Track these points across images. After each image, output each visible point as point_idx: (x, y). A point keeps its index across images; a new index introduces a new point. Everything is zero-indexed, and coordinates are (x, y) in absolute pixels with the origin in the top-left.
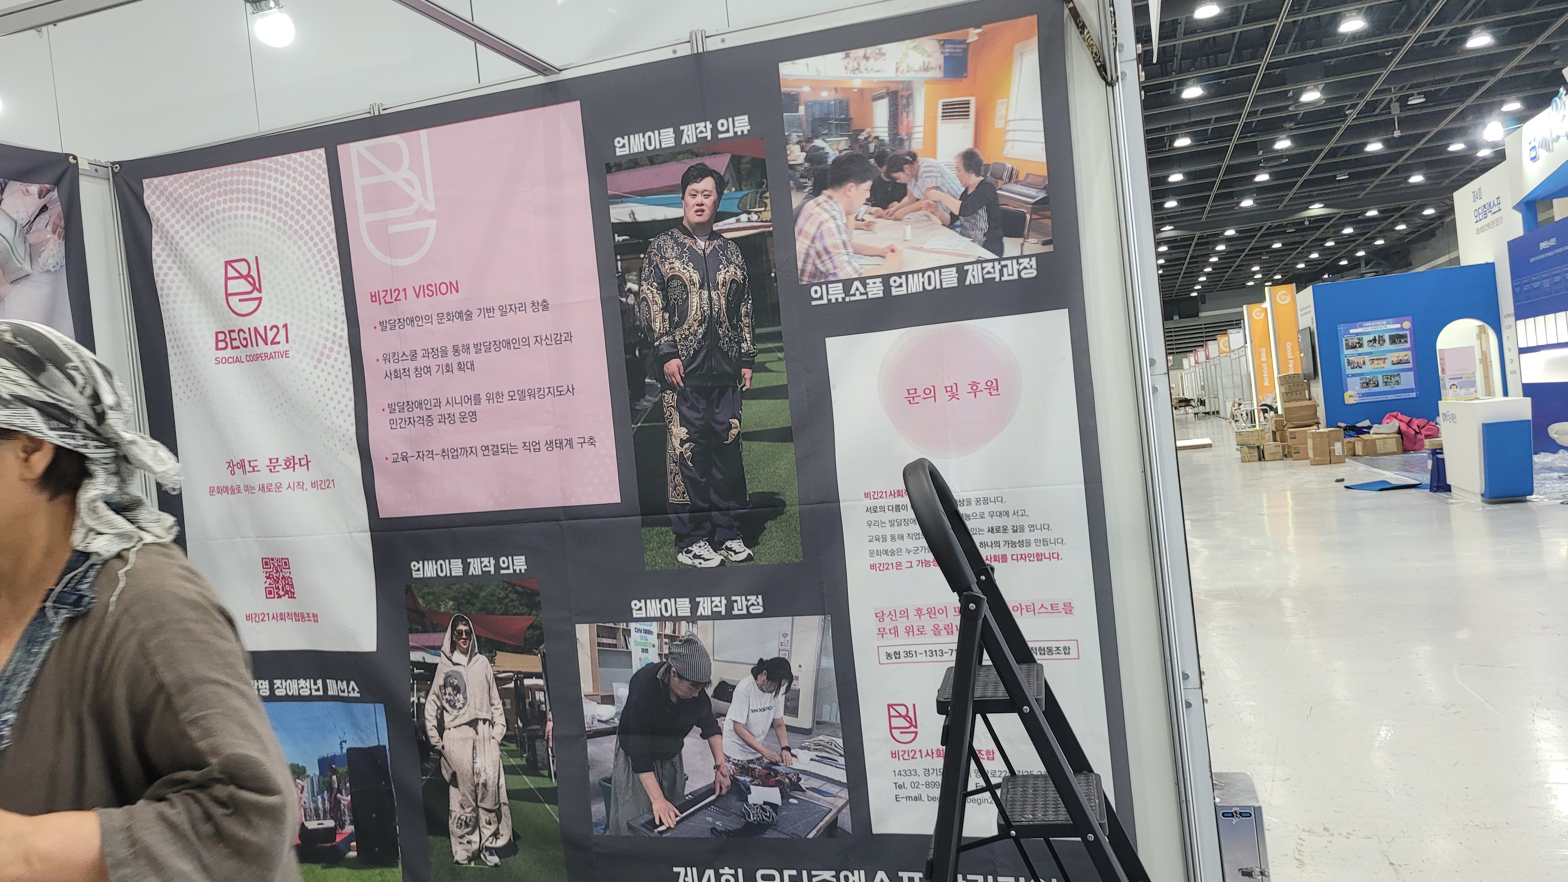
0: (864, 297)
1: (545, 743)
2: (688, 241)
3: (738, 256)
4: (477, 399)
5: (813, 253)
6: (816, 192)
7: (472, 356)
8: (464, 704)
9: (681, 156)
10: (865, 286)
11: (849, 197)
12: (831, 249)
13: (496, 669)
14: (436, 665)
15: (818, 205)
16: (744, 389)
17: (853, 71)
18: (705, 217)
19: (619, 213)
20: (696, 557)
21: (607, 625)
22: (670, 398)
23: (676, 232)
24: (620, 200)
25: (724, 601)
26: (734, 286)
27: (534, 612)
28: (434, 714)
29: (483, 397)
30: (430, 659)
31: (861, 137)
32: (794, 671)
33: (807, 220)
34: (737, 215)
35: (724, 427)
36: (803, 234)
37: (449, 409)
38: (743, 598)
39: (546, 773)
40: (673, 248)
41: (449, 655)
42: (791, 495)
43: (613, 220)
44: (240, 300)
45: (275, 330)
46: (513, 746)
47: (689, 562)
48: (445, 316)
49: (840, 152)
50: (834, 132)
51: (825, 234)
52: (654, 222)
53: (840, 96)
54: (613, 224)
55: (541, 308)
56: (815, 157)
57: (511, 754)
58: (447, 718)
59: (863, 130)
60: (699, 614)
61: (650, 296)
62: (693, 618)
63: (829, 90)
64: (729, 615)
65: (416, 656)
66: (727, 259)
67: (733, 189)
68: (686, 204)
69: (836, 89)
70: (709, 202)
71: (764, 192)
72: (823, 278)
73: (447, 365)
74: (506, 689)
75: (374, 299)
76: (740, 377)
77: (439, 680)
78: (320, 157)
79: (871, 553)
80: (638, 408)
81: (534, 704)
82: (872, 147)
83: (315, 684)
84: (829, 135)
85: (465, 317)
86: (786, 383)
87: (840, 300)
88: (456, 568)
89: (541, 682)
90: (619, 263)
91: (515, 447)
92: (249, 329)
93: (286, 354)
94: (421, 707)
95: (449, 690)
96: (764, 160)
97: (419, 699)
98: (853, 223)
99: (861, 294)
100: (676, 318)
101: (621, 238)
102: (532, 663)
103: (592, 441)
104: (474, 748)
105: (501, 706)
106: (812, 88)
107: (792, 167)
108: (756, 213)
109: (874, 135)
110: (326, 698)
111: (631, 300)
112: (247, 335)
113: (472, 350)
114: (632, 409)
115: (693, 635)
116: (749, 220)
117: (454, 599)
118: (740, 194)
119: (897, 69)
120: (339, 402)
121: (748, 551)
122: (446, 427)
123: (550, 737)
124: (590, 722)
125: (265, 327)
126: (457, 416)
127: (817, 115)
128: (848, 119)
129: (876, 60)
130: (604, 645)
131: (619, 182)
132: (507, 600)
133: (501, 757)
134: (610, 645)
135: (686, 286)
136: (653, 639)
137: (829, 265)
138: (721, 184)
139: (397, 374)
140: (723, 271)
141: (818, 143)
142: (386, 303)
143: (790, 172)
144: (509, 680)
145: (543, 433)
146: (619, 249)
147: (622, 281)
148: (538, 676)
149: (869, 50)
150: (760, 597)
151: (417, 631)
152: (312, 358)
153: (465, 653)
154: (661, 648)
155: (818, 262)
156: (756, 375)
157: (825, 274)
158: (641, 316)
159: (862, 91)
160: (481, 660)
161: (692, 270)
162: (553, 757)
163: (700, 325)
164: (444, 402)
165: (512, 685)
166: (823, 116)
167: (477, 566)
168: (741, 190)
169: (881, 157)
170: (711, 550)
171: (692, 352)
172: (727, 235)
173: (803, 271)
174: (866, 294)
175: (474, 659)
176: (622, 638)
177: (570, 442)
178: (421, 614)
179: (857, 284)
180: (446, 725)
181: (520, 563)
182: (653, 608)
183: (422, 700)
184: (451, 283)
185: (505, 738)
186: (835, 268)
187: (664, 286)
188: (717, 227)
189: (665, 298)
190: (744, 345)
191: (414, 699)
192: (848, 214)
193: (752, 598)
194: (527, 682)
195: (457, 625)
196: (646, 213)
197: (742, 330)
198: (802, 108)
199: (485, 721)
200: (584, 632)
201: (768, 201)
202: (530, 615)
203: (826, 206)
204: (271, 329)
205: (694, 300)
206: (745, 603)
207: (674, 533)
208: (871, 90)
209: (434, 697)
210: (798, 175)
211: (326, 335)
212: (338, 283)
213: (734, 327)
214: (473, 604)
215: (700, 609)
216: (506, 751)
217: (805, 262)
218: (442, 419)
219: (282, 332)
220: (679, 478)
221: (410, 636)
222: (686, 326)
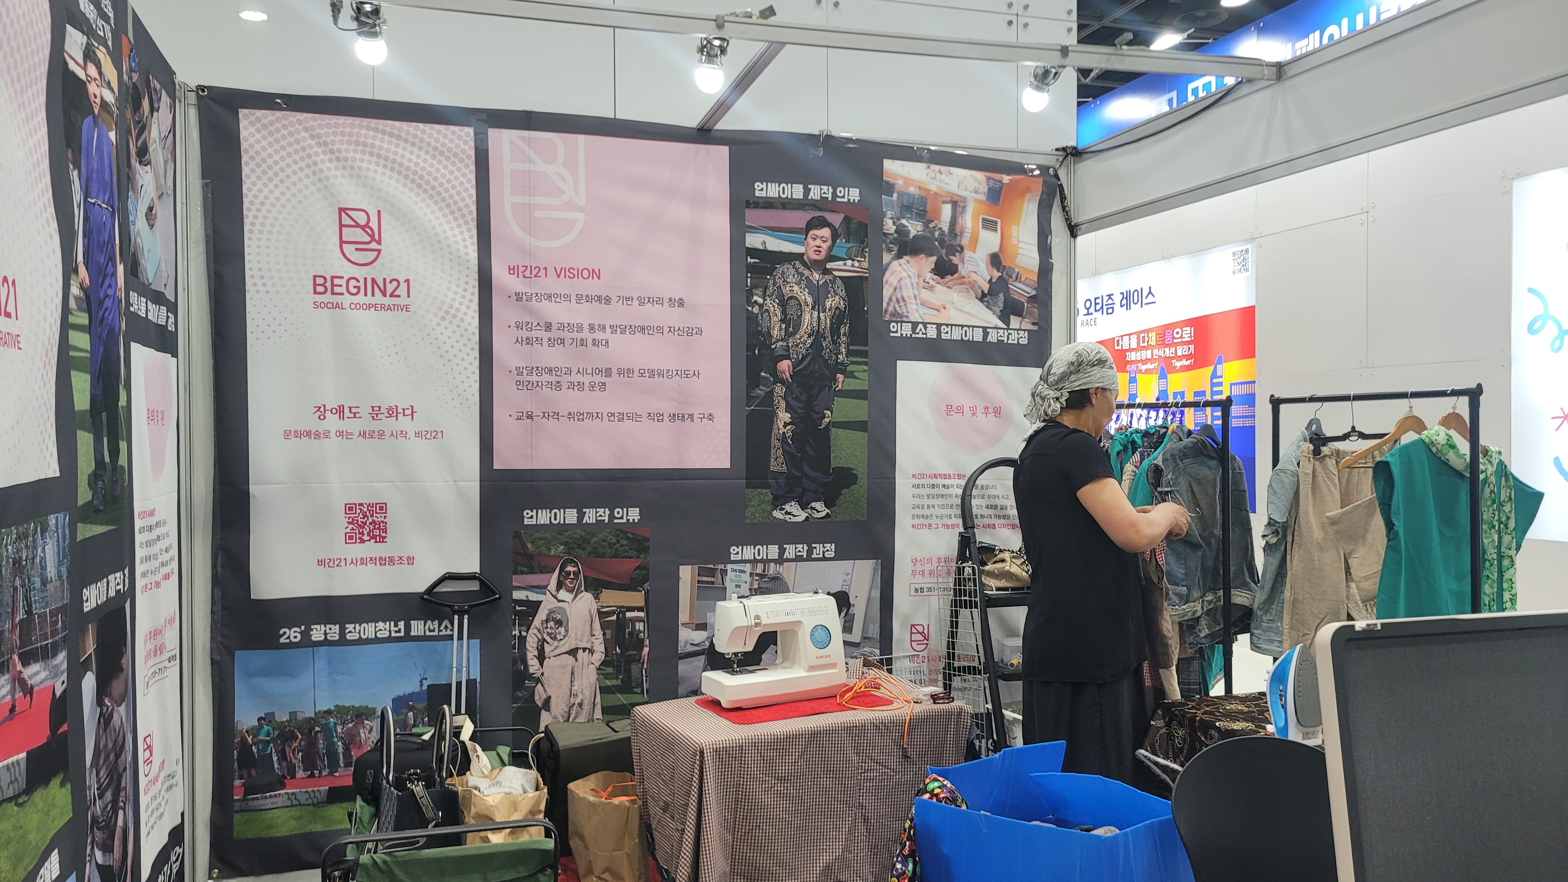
0: (924, 336)
1: (640, 665)
2: (806, 272)
3: (842, 290)
4: (608, 372)
5: (894, 298)
6: (899, 256)
7: (608, 335)
8: (565, 636)
9: (808, 207)
10: (926, 328)
11: (920, 264)
12: (906, 299)
13: (600, 604)
14: (541, 602)
15: (900, 265)
16: (837, 389)
17: (932, 178)
18: (821, 257)
19: (754, 240)
20: (787, 513)
21: (707, 566)
22: (779, 390)
23: (798, 264)
24: (755, 231)
25: (806, 548)
26: (838, 312)
27: (642, 556)
28: (535, 646)
29: (614, 372)
30: (533, 597)
31: (931, 226)
32: (852, 601)
33: (892, 274)
34: (845, 260)
35: (819, 416)
36: (888, 283)
37: (579, 378)
38: (821, 545)
39: (638, 690)
40: (794, 276)
41: (554, 593)
42: (861, 470)
43: (747, 245)
44: (357, 249)
45: (395, 283)
46: (610, 670)
47: (782, 517)
48: (584, 298)
49: (918, 232)
50: (914, 217)
51: (903, 287)
52: (781, 253)
53: (923, 194)
54: (747, 248)
55: (676, 304)
56: (901, 231)
57: (607, 676)
58: (547, 649)
59: (933, 221)
60: (785, 557)
61: (772, 309)
62: (781, 560)
63: (915, 187)
64: (809, 558)
65: (518, 595)
66: (834, 291)
67: (844, 240)
68: (808, 244)
69: (920, 187)
70: (825, 246)
71: (865, 248)
72: (899, 318)
73: (582, 340)
74: (607, 621)
75: (512, 272)
76: (835, 380)
77: (542, 615)
78: (467, 135)
79: (913, 516)
80: (752, 394)
81: (634, 633)
82: (937, 234)
83: (396, 626)
84: (911, 218)
85: (603, 301)
86: (867, 388)
87: (909, 336)
88: (571, 516)
89: (642, 614)
90: (749, 279)
91: (640, 416)
92: (365, 279)
93: (407, 308)
94: (523, 640)
95: (551, 624)
96: (866, 225)
97: (520, 633)
98: (922, 283)
99: (923, 334)
100: (791, 329)
101: (753, 261)
102: (637, 598)
103: (711, 417)
104: (572, 673)
105: (601, 636)
106: (905, 183)
107: (885, 234)
108: (858, 261)
109: (939, 226)
110: (408, 637)
111: (756, 310)
112: (362, 284)
113: (608, 330)
114: (748, 395)
115: (779, 573)
116: (853, 266)
117: (565, 544)
118: (849, 245)
119: (959, 186)
120: (463, 360)
121: (827, 511)
122: (575, 393)
123: (646, 660)
124: (683, 646)
125: (385, 280)
126: (587, 385)
127: (905, 203)
128: (925, 211)
129: (946, 176)
130: (703, 582)
131: (752, 216)
132: (618, 545)
133: (597, 679)
134: (708, 582)
135: (801, 306)
136: (746, 577)
137: (904, 310)
138: (835, 236)
139: (529, 341)
140: (830, 300)
141: (904, 221)
142: (524, 277)
143: (884, 237)
144: (611, 613)
145: (668, 408)
146: (750, 268)
147: (750, 294)
148: (640, 609)
149: (943, 168)
150: (833, 545)
151: (522, 573)
152: (436, 315)
153: (570, 591)
154: (752, 584)
155: (897, 306)
156: (846, 379)
157: (901, 316)
158: (764, 324)
159: (936, 194)
160: (586, 598)
161: (807, 294)
162: (646, 676)
163: (809, 337)
164: (575, 371)
165: (614, 618)
166: (909, 204)
167: (591, 516)
168: (849, 242)
169: (942, 242)
170: (800, 509)
171: (801, 357)
172: (836, 273)
173: (886, 310)
174: (926, 334)
175: (580, 596)
176: (720, 576)
177: (691, 416)
178: (530, 557)
179: (921, 326)
180: (546, 654)
181: (634, 514)
182: (749, 552)
183: (524, 634)
184: (593, 270)
185: (604, 663)
186: (908, 312)
187: (783, 304)
188: (829, 265)
189: (784, 312)
190: (840, 357)
191: (516, 632)
192: (919, 276)
193: (828, 546)
194: (629, 615)
195: (565, 567)
196: (775, 244)
197: (840, 346)
198: (895, 195)
199: (584, 649)
200: (686, 573)
201: (867, 255)
202: (638, 557)
203: (905, 267)
204: (391, 282)
205: (807, 317)
206: (822, 549)
207: (772, 494)
208: (941, 196)
209: (536, 631)
210: (888, 241)
211: (453, 296)
212: (474, 251)
213: (834, 342)
214: (584, 549)
215: (787, 553)
216: (602, 674)
217: (888, 304)
218: (572, 386)
219: (403, 286)
220: (780, 452)
221: (514, 577)
222: (798, 336)
